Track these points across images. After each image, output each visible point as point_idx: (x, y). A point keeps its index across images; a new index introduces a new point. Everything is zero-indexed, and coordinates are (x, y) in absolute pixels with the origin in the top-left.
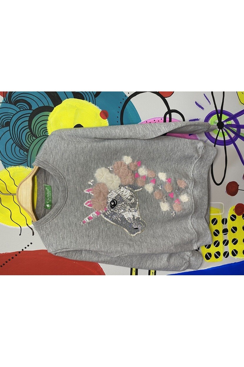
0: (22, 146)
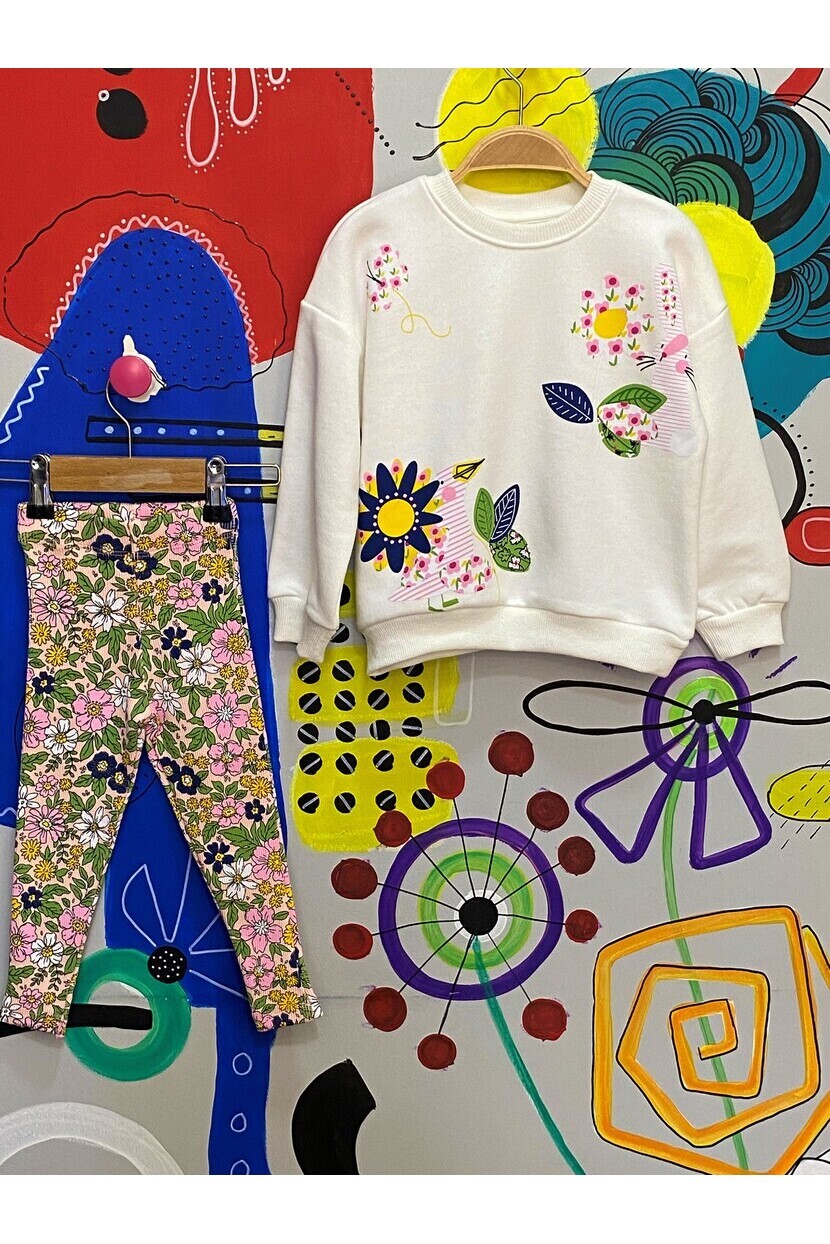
0: (650, 137)
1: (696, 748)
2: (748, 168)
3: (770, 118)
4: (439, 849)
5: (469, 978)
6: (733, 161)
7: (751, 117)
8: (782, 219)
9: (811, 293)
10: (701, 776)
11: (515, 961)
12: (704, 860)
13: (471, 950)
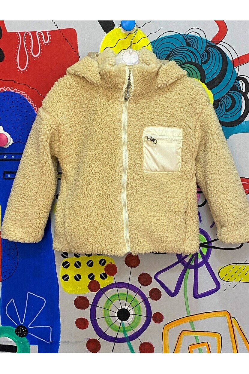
1: (194, 258)
2: (203, 66)
3: (210, 49)
4: (110, 293)
5: (121, 335)
6: (198, 64)
7: (204, 49)
8: (215, 82)
9: (226, 107)
10: (196, 267)
11: (136, 329)
12: (198, 295)
13: (121, 326)
